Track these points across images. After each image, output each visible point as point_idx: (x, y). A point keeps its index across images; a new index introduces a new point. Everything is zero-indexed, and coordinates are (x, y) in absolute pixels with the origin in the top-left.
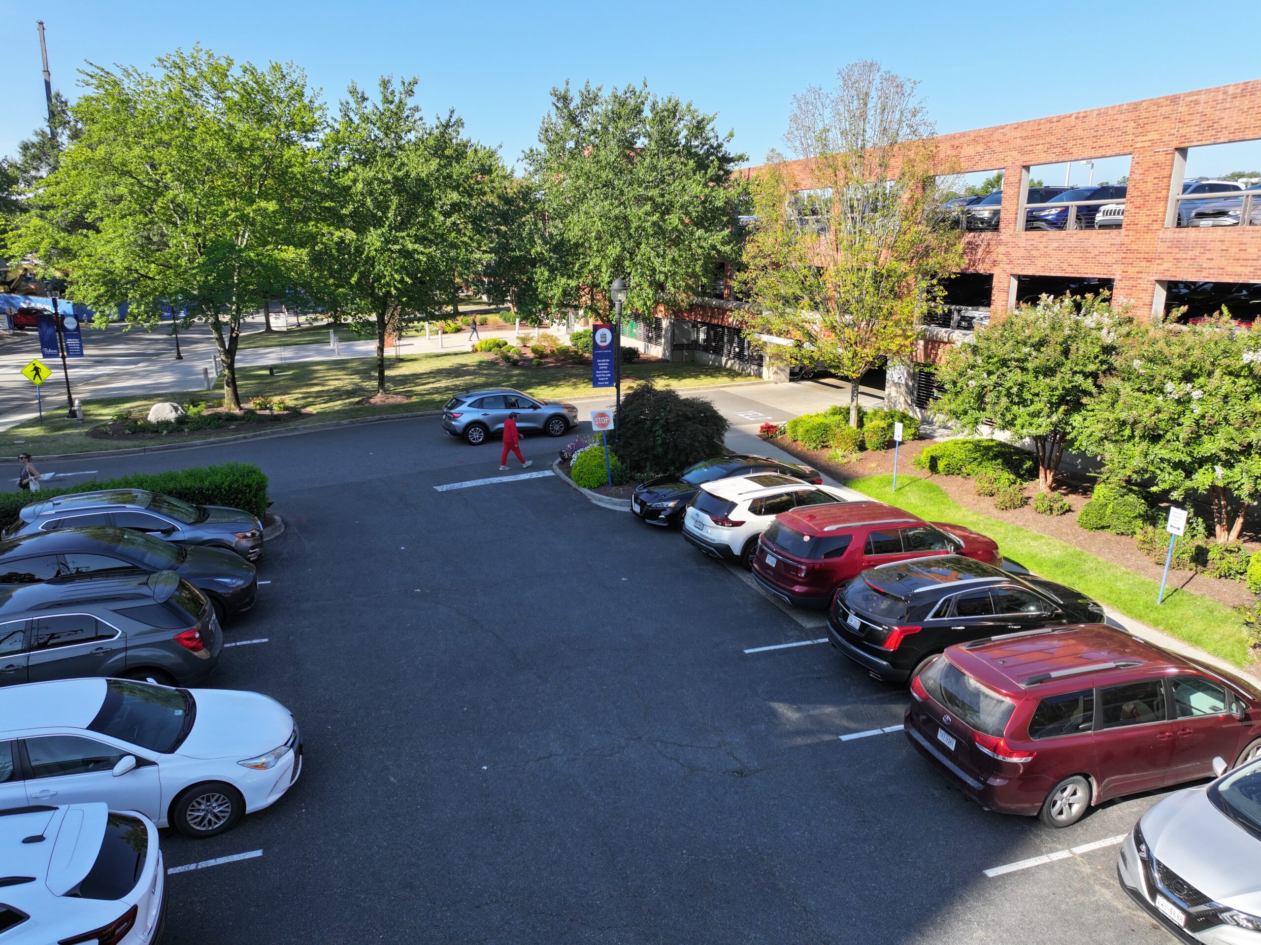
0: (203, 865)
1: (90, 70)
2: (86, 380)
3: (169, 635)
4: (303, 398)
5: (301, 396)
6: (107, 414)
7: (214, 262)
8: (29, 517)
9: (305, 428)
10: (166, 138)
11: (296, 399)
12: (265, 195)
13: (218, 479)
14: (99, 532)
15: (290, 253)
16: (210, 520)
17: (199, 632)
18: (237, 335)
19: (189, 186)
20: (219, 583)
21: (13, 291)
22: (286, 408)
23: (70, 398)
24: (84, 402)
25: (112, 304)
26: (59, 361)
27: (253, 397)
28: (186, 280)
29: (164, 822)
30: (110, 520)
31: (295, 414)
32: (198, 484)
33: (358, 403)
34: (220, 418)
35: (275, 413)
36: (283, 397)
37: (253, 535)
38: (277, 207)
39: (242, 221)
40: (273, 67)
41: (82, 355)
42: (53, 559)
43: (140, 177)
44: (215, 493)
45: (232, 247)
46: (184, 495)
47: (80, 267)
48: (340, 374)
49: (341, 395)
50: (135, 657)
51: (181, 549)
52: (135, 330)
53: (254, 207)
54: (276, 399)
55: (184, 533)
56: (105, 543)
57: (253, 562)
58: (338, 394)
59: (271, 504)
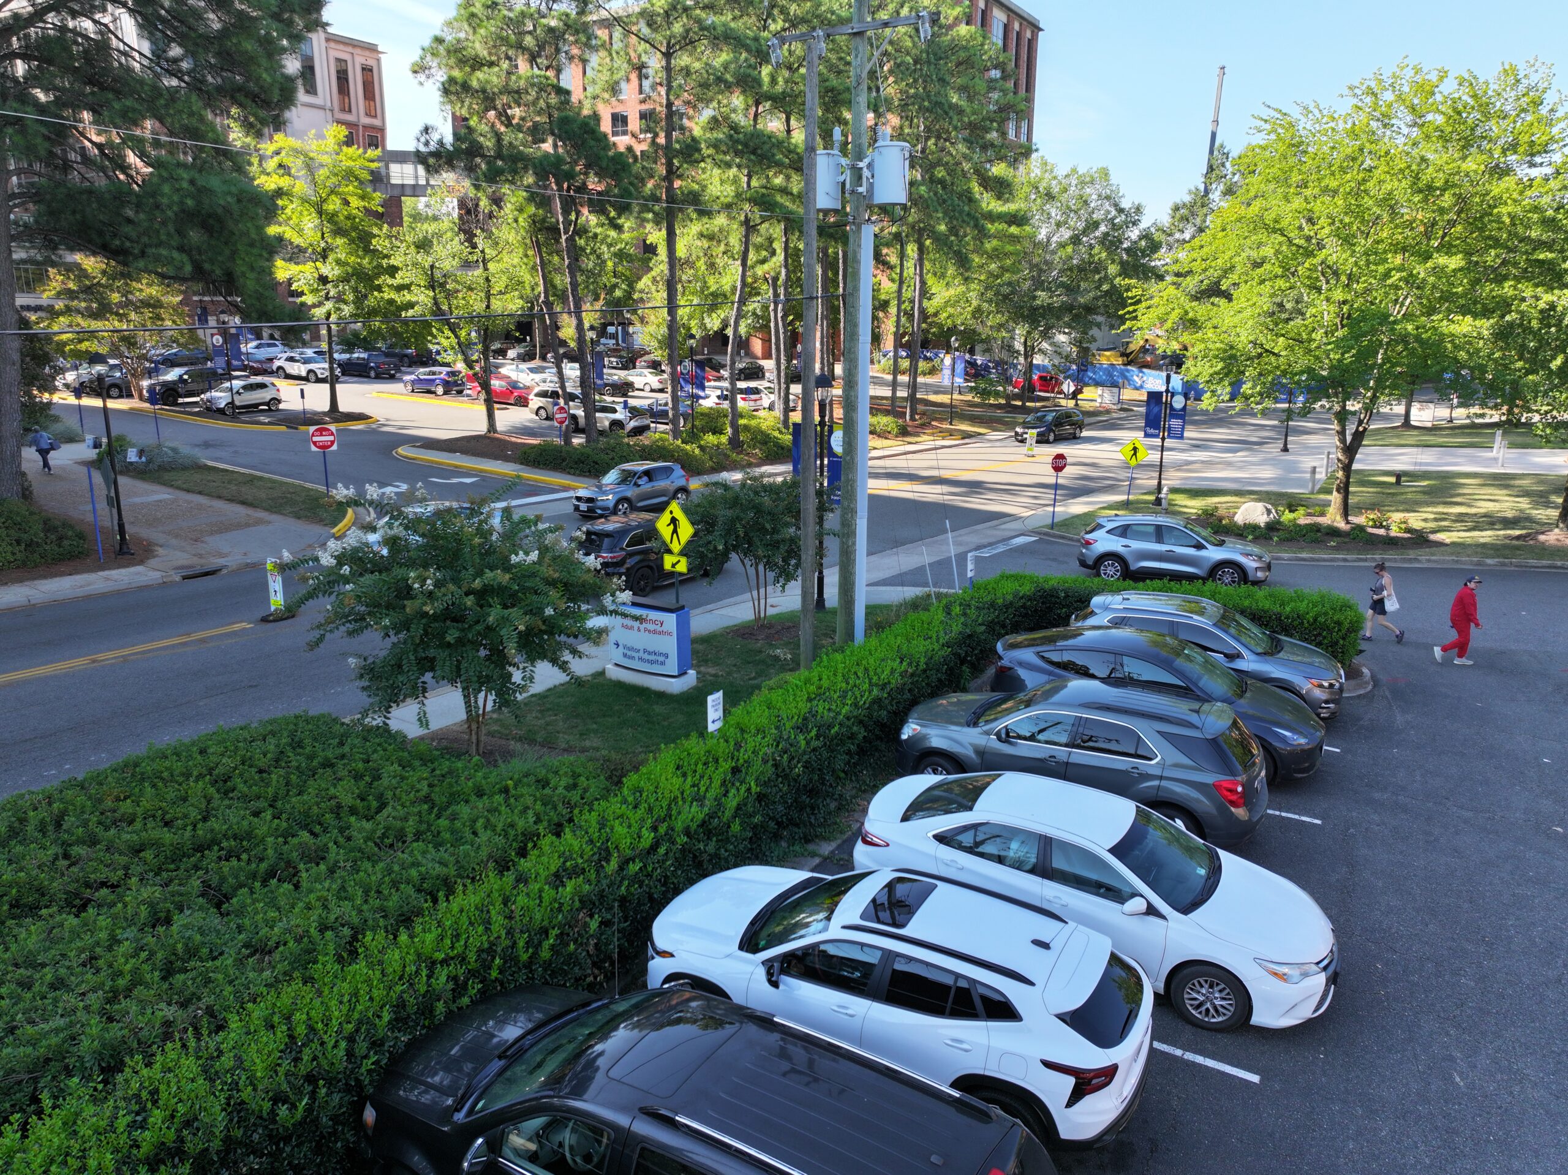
0: (1190, 1056)
1: (1266, 113)
2: (1179, 466)
3: (1209, 778)
4: (1436, 520)
5: (1432, 516)
6: (1193, 506)
7: (1356, 337)
8: (1099, 607)
9: (1429, 561)
10: (1333, 184)
11: (1425, 520)
12: (1447, 248)
13: (1302, 606)
14: (1159, 639)
15: (1464, 326)
16: (1281, 655)
17: (1243, 786)
18: (1365, 429)
19: (1348, 241)
20: (1277, 734)
21: (1129, 363)
22: (1409, 530)
23: (1160, 483)
24: (1174, 490)
25: (1226, 383)
26: (1158, 442)
27: (1367, 509)
28: (1317, 358)
29: (1161, 987)
30: (1173, 628)
31: (1419, 539)
32: (1277, 609)
33: (1518, 538)
34: (1319, 530)
35: (1393, 534)
36: (1407, 515)
37: (1331, 686)
38: (1463, 263)
39: (1407, 282)
40: (1505, 70)
41: (1182, 437)
42: (1111, 658)
43: (1292, 235)
44: (1296, 623)
45: (1384, 318)
46: (1258, 618)
47: (1203, 341)
48: (1500, 493)
49: (1493, 524)
50: (1167, 789)
51: (1243, 681)
52: (1242, 413)
53: (1430, 264)
54: (1397, 516)
55: (1249, 663)
56: (1164, 653)
57: (1323, 719)
58: (1491, 521)
59: (1361, 651)
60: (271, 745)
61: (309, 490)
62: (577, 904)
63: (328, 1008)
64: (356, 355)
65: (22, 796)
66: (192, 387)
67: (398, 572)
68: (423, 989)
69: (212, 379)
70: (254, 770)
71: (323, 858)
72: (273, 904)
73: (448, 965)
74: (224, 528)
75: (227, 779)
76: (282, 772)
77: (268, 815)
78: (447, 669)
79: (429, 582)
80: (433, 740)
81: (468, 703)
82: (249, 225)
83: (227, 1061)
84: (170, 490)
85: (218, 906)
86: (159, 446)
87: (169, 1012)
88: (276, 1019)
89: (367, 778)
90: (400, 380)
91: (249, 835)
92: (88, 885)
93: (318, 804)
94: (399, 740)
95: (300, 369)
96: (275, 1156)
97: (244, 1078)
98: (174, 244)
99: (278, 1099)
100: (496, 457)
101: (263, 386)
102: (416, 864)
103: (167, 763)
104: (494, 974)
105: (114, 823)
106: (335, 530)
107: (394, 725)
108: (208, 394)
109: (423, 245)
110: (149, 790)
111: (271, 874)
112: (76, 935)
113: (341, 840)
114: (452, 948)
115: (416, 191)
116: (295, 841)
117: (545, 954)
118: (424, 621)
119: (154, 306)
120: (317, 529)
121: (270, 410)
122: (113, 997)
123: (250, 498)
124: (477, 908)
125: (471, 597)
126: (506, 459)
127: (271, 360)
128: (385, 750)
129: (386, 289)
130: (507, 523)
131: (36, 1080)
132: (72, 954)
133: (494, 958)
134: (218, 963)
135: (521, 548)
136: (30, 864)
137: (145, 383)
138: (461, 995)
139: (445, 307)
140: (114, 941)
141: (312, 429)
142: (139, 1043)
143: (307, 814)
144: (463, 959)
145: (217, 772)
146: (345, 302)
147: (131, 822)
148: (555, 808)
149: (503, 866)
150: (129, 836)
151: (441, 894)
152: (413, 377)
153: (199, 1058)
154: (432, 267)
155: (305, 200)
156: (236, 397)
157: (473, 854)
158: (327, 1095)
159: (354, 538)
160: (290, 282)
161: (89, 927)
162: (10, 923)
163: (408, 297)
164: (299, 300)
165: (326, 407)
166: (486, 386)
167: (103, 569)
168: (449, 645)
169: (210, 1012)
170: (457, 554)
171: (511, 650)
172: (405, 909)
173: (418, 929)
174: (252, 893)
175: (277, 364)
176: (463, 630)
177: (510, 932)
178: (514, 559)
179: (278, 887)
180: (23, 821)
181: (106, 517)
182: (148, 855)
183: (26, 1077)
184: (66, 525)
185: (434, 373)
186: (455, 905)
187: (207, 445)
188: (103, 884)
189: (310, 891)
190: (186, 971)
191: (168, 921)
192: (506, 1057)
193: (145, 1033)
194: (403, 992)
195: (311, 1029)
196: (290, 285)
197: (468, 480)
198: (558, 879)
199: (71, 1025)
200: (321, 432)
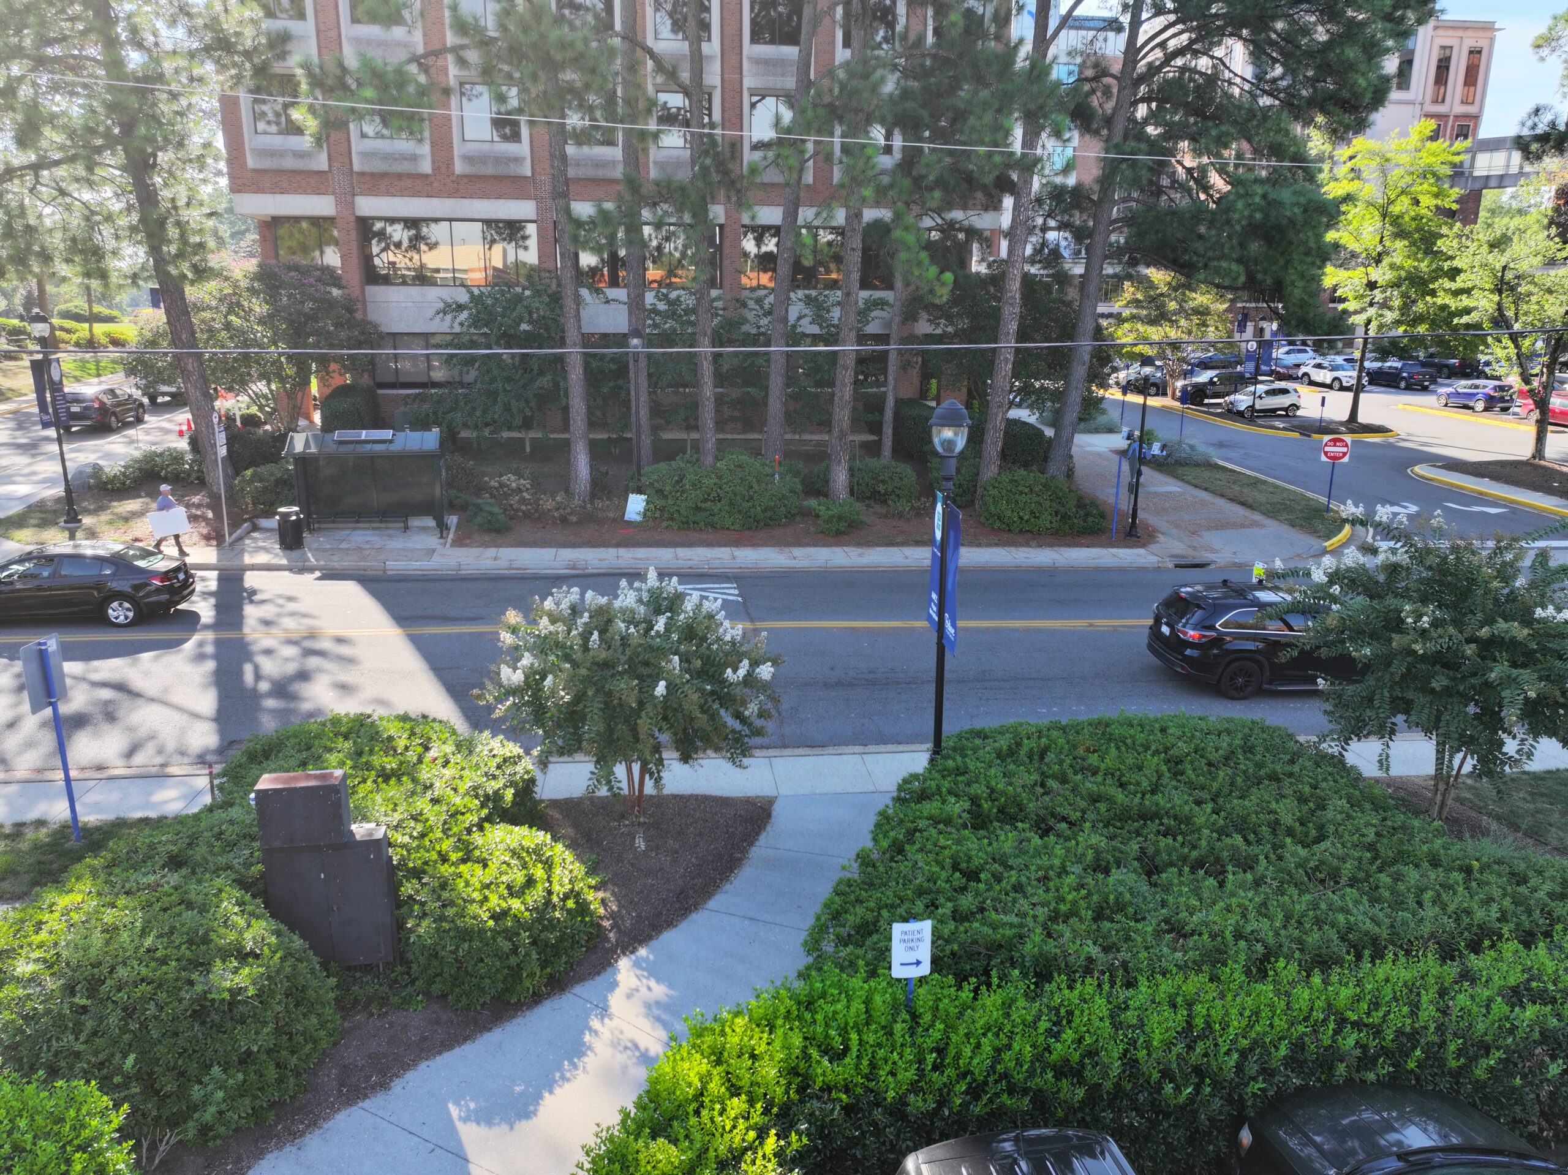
60: (1225, 742)
61: (1309, 499)
62: (1536, 1035)
63: (1227, 1014)
64: (1388, 364)
65: (1021, 725)
66: (1220, 388)
67: (1391, 601)
68: (1327, 1042)
69: (1238, 382)
70: (1204, 761)
71: (1251, 868)
72: (1197, 892)
73: (1360, 1031)
74: (1220, 525)
75: (1179, 761)
76: (1229, 771)
77: (1209, 807)
78: (1424, 717)
79: (1425, 619)
80: (1389, 786)
81: (1440, 761)
82: (1310, 234)
83: (1131, 1017)
84: (1181, 484)
85: (1149, 874)
86: (1180, 442)
87: (1094, 951)
88: (1179, 1000)
89: (1311, 804)
90: (1434, 392)
91: (1188, 820)
92: (1053, 815)
93: (1257, 813)
94: (1353, 776)
95: (1325, 376)
96: (1154, 1124)
97: (1141, 1040)
98: (1234, 256)
99: (1166, 1074)
100: (1535, 488)
101: (1285, 391)
102: (1345, 910)
103: (1132, 732)
104: (1411, 1065)
105: (1082, 770)
106: (1327, 544)
107: (1350, 758)
108: (1232, 398)
109: (1498, 244)
110: (1113, 751)
111: (1198, 864)
112: (1038, 854)
113: (1273, 856)
114: (1368, 1014)
115: (1502, 181)
116: (1228, 841)
117: (1480, 1071)
118: (1409, 659)
119: (1202, 314)
120: (1310, 542)
121: (1287, 415)
122: (1055, 917)
123: (1250, 500)
124: (1405, 985)
125: (1473, 646)
126: (1550, 491)
127: (1298, 366)
128: (1335, 781)
129: (1441, 293)
130: (1540, 570)
131: (989, 958)
132: (1033, 868)
133: (1414, 1048)
134: (1140, 926)
135: (1552, 602)
136: (1018, 782)
137: (1179, 384)
138: (1368, 1069)
139: (1510, 313)
140: (1063, 872)
141: (1326, 438)
142: (1067, 965)
143: (1244, 819)
144: (1378, 1032)
145: (1171, 752)
146: (1390, 308)
147: (1095, 773)
148: (1529, 912)
149: (1447, 954)
150: (1090, 785)
151: (1367, 953)
152: (1450, 390)
153: (1110, 1003)
154: (1504, 268)
155: (1370, 204)
156: (1258, 401)
157: (1412, 925)
158: (1210, 1095)
159: (1352, 557)
160: (1335, 289)
161: (1047, 850)
162: (996, 824)
163: (1465, 301)
164: (1341, 307)
165: (1345, 417)
166: (1542, 404)
167: (1113, 547)
168: (1433, 691)
169: (1125, 965)
170: (1465, 594)
171: (1511, 715)
172: (1324, 951)
173: (1334, 978)
174: (1180, 875)
175: (1303, 369)
176: (1453, 679)
177: (1440, 1029)
178: (1539, 612)
179: (1204, 879)
180: (1019, 745)
181: (1124, 503)
182: (1102, 807)
183: (984, 951)
184: (1094, 504)
185: (1477, 387)
186: (1383, 970)
187: (1220, 445)
188: (1064, 819)
189: (1233, 894)
190: (1112, 921)
191: (1107, 872)
192: (1407, 1161)
193: (1071, 959)
194: (1304, 1034)
195: (1208, 1025)
196: (1335, 291)
197: (1493, 511)
198: (1516, 996)
199: (1021, 926)
200: (1335, 441)
